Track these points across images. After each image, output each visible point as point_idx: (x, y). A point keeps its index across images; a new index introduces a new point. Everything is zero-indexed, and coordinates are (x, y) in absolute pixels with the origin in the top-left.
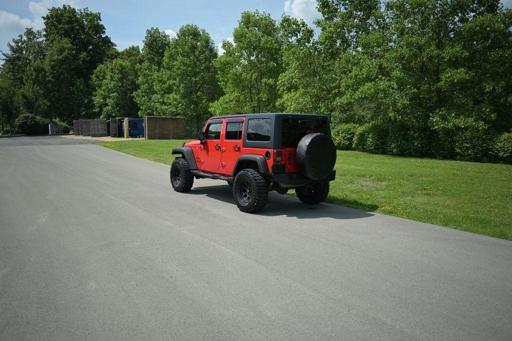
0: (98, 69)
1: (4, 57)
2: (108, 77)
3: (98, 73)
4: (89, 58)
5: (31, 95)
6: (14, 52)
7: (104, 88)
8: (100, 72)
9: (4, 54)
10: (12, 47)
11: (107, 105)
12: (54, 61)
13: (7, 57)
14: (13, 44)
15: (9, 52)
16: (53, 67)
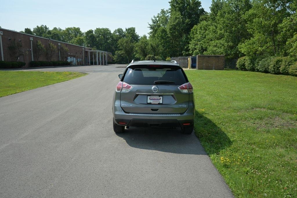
0: (194, 28)
1: (150, 26)
2: (198, 32)
3: (194, 30)
4: (190, 22)
5: (155, 45)
6: (154, 22)
7: (195, 39)
8: (195, 30)
9: (149, 24)
10: (153, 20)
11: (196, 49)
12: (171, 26)
13: (151, 26)
14: (154, 19)
15: (151, 23)
16: (170, 29)
